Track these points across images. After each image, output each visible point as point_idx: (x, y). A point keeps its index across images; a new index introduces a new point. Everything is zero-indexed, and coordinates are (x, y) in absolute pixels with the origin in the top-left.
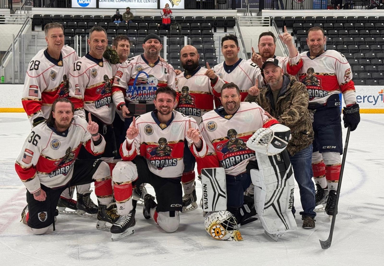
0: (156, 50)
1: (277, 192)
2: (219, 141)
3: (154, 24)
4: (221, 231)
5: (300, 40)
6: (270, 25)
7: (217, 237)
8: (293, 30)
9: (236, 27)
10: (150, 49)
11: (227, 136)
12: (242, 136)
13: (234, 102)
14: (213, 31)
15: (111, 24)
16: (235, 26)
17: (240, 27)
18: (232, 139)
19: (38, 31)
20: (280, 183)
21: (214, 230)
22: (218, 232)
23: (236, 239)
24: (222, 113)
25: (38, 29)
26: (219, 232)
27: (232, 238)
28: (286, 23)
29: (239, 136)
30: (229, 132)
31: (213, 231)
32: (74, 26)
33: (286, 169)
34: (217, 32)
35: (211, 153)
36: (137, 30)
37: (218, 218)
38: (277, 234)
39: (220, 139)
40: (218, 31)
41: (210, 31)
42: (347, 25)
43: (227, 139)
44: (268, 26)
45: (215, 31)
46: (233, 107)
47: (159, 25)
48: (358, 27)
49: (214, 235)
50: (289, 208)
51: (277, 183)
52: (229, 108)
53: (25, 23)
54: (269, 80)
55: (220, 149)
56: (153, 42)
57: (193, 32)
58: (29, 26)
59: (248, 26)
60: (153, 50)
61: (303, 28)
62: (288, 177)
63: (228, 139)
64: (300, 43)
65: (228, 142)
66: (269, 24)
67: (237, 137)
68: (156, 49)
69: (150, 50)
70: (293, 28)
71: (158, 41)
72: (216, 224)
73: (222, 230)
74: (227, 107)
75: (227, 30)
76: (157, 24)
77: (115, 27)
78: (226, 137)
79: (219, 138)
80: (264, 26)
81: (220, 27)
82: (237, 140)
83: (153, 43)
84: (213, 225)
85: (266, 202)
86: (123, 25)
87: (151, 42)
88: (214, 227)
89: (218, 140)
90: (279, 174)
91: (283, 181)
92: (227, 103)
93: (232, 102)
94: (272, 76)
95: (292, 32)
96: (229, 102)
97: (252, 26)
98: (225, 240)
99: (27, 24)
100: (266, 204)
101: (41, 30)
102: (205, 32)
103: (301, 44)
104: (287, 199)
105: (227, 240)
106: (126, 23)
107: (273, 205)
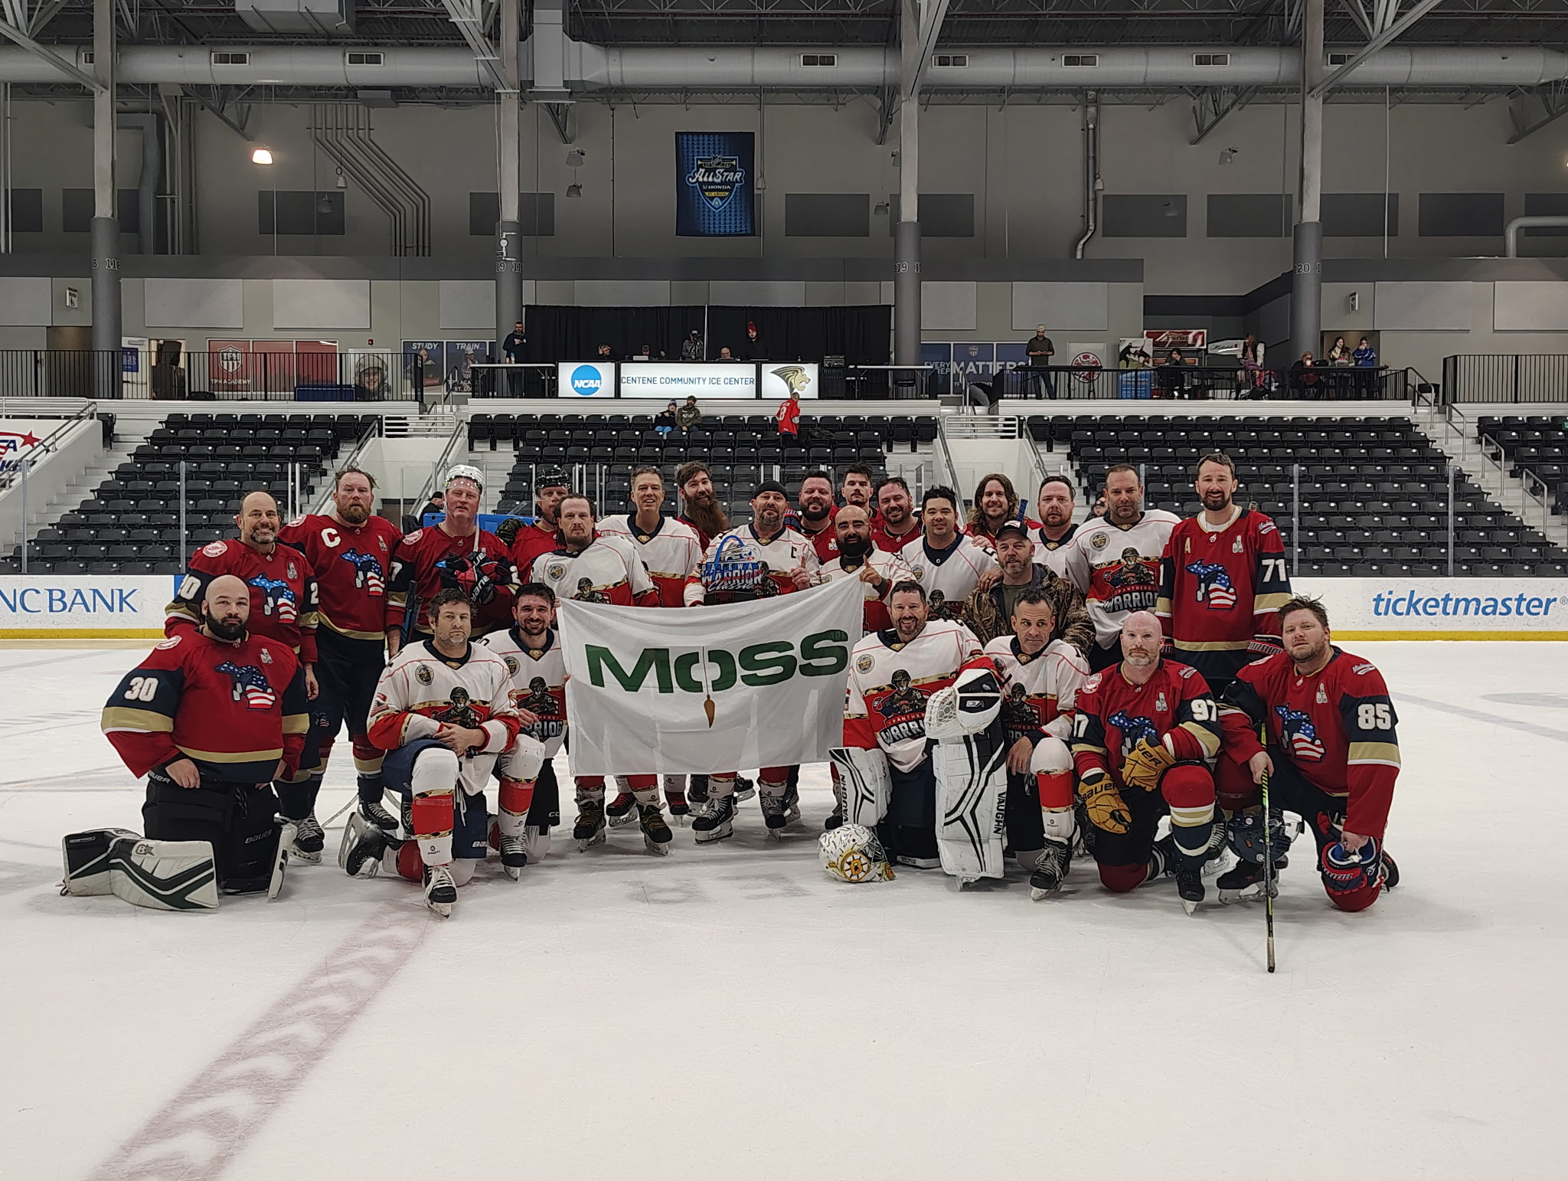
0: (776, 514)
1: (969, 795)
2: (876, 692)
3: (747, 433)
4: (862, 865)
5: (1086, 471)
6: (1017, 436)
7: (855, 878)
8: (1072, 447)
9: (937, 441)
10: (764, 510)
11: (890, 683)
12: (920, 683)
13: (915, 617)
14: (885, 451)
15: (648, 435)
16: (936, 437)
17: (947, 440)
18: (901, 689)
19: (482, 452)
20: (976, 777)
21: (849, 863)
22: (856, 868)
23: (885, 876)
24: (889, 640)
25: (482, 447)
26: (859, 866)
27: (880, 875)
28: (1054, 431)
29: (914, 684)
30: (895, 675)
31: (847, 866)
32: (563, 440)
33: (993, 754)
34: (894, 451)
35: (862, 715)
36: (710, 449)
37: (854, 840)
38: (961, 876)
39: (878, 689)
40: (896, 448)
41: (879, 450)
42: (1194, 435)
43: (890, 689)
44: (1013, 437)
45: (890, 450)
46: (913, 628)
47: (759, 436)
48: (1222, 441)
49: (849, 873)
50: (995, 832)
51: (970, 776)
52: (904, 629)
53: (455, 436)
54: (1007, 563)
55: (879, 707)
56: (772, 498)
57: (839, 452)
58: (462, 440)
59: (968, 438)
60: (769, 514)
61: (1094, 442)
62: (993, 769)
63: (894, 688)
64: (1088, 477)
65: (893, 695)
66: (1016, 434)
67: (910, 685)
68: (777, 512)
69: (765, 513)
70: (1072, 444)
71: (782, 496)
72: (853, 853)
73: (863, 862)
74: (901, 627)
75: (918, 446)
76: (754, 434)
77: (658, 442)
78: (889, 685)
79: (877, 686)
80: (1002, 437)
81: (902, 440)
82: (910, 691)
83: (771, 500)
84: (847, 856)
85: (948, 811)
86: (675, 435)
87: (768, 498)
88: (850, 859)
89: (874, 689)
90: (976, 761)
91: (984, 775)
92: (901, 620)
93: (910, 618)
94: (1013, 555)
95: (1069, 451)
96: (905, 618)
97: (976, 437)
98: (867, 882)
99: (458, 436)
100: (947, 815)
101: (489, 449)
102: (864, 452)
103: (1091, 481)
104: (991, 812)
105: (871, 881)
106: (684, 433)
107: (961, 818)
